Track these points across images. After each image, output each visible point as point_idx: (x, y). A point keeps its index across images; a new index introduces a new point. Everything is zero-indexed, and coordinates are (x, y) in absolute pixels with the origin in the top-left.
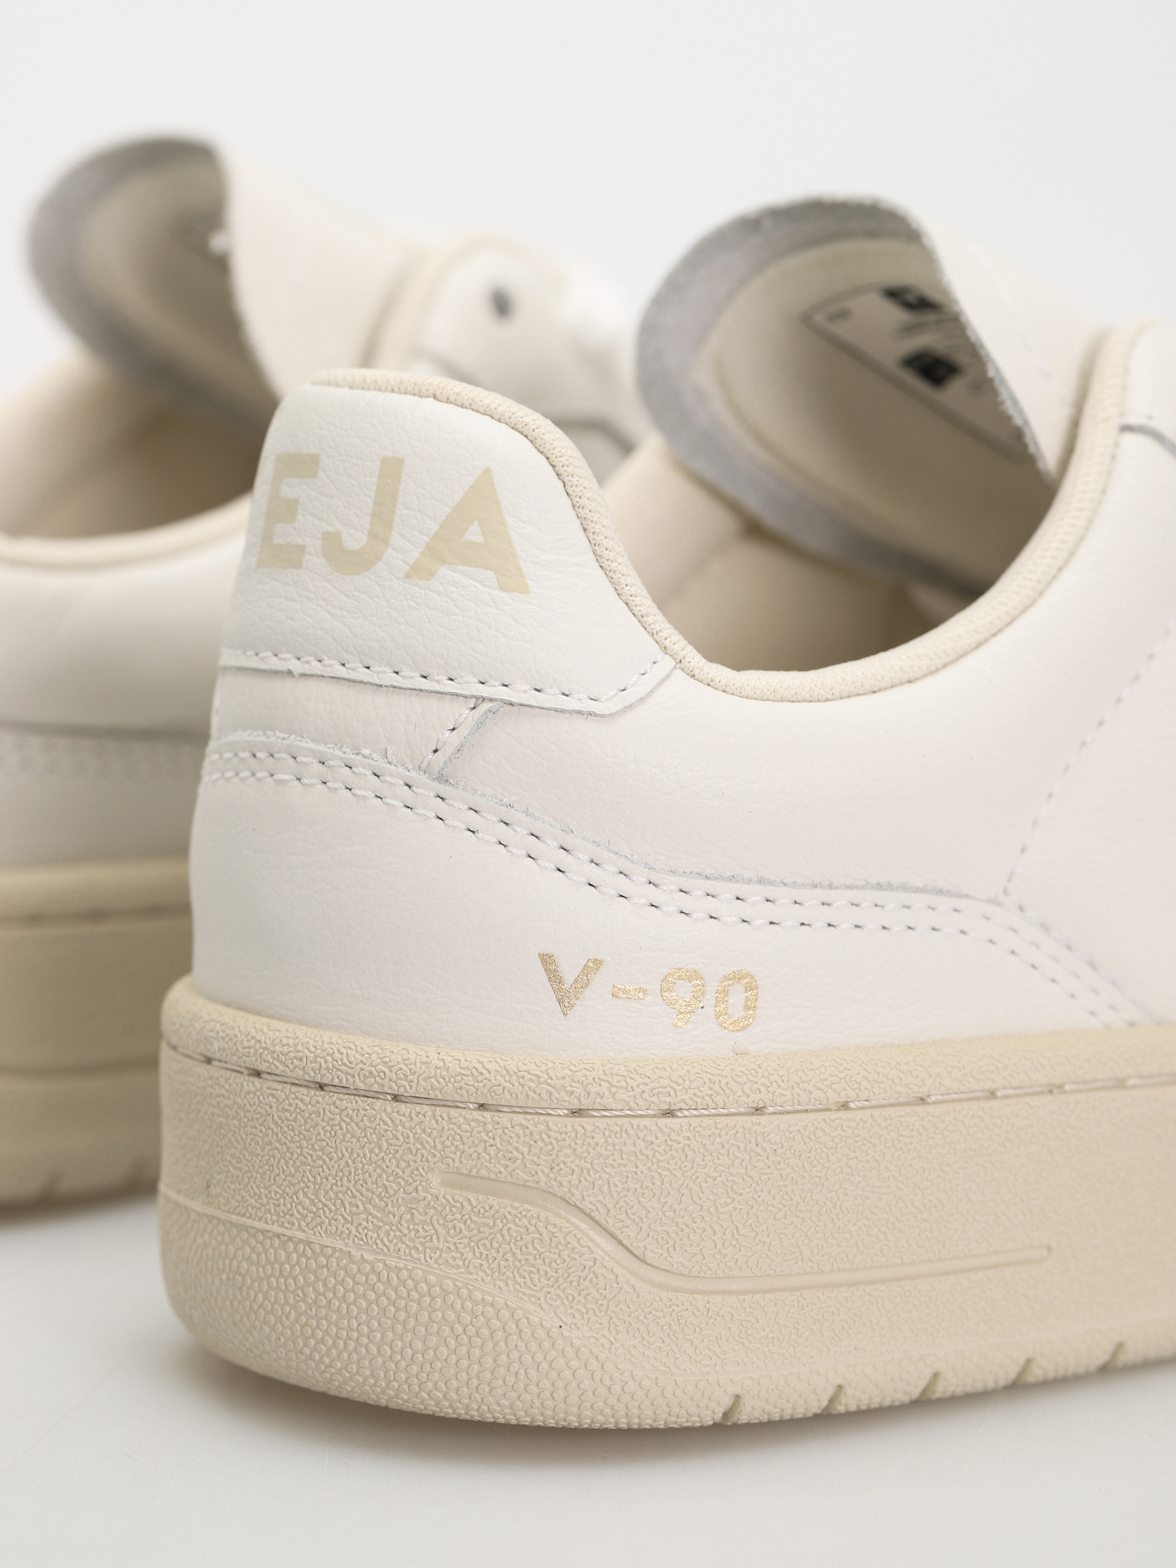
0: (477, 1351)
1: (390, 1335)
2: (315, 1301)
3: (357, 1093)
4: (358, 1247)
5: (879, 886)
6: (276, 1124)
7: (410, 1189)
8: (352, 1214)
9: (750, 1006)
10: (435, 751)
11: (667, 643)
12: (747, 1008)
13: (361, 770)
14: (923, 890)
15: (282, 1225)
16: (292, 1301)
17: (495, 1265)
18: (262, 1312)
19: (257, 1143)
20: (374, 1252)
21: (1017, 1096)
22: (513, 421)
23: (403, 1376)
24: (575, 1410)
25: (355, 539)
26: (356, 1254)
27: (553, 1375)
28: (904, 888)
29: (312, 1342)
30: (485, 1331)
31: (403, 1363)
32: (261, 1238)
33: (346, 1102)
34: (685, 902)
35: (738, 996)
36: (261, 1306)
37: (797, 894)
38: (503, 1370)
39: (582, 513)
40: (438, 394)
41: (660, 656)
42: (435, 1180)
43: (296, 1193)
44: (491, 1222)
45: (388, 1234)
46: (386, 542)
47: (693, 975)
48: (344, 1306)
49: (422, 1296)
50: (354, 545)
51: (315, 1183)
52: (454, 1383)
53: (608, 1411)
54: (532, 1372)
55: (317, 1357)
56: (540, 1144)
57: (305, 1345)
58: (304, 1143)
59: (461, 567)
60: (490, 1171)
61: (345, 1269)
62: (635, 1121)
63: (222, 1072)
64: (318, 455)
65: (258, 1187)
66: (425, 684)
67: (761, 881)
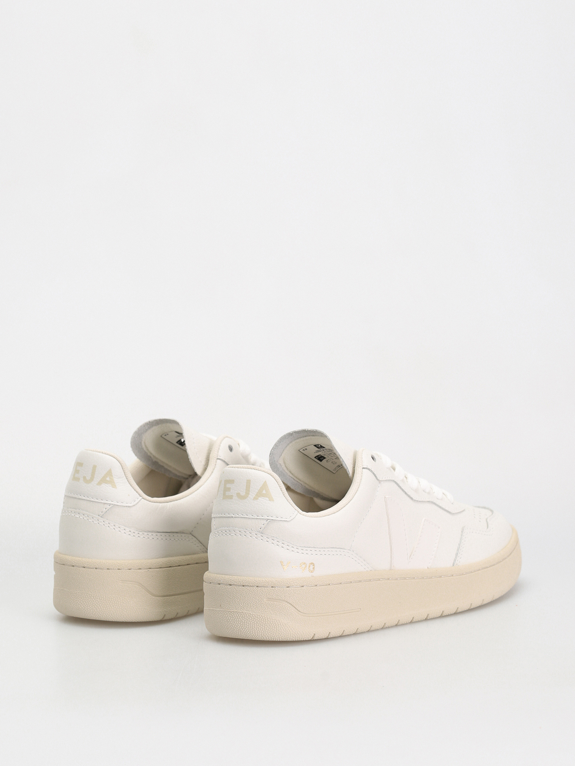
0: (273, 628)
1: (258, 626)
2: (244, 622)
3: (251, 586)
4: (252, 612)
5: (332, 548)
6: (235, 593)
7: (261, 602)
8: (250, 607)
9: (314, 568)
10: (260, 529)
11: (296, 509)
12: (313, 569)
13: (247, 532)
14: (339, 548)
15: (237, 610)
16: (239, 623)
17: (276, 613)
18: (233, 625)
19: (231, 597)
20: (255, 613)
21: (355, 582)
22: (268, 473)
23: (260, 633)
24: (289, 637)
25: (243, 494)
26: (252, 613)
27: (286, 631)
28: (336, 548)
29: (244, 629)
30: (275, 624)
31: (261, 631)
32: (233, 613)
33: (248, 588)
34: (302, 551)
35: (312, 567)
36: (233, 624)
37: (320, 549)
38: (278, 631)
39: (281, 487)
40: (255, 468)
41: (295, 511)
42: (265, 600)
43: (240, 604)
44: (275, 606)
45: (257, 609)
46: (249, 494)
47: (305, 563)
48: (250, 622)
49: (264, 619)
50: (243, 495)
51: (243, 602)
52: (269, 634)
53: (295, 637)
54: (283, 631)
55: (244, 632)
56: (283, 592)
57: (242, 630)
58: (241, 596)
59: (262, 498)
60: (274, 597)
61: (250, 616)
62: (298, 588)
63: (223, 586)
64: (234, 480)
65: (232, 604)
66: (258, 517)
67: (314, 548)
